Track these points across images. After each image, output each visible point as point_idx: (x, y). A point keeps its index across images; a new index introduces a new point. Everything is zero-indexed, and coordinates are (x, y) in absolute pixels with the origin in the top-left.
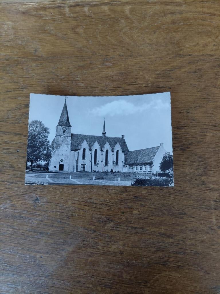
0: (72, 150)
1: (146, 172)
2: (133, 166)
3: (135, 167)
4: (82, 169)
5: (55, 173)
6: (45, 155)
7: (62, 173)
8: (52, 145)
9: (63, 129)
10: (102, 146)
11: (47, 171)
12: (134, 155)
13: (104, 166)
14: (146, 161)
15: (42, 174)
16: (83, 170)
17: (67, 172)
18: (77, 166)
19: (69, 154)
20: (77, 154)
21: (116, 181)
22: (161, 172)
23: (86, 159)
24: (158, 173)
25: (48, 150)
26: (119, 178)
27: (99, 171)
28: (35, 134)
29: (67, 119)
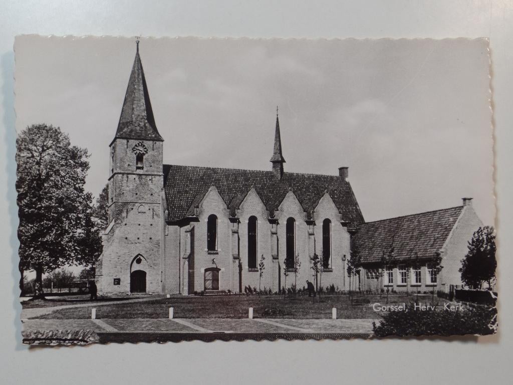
0: (169, 223)
1: (419, 289)
2: (380, 270)
3: (386, 273)
4: (209, 284)
5: (118, 302)
6: (81, 242)
7: (141, 300)
8: (101, 207)
9: (133, 150)
10: (272, 206)
11: (92, 297)
12: (380, 234)
13: (283, 271)
14: (419, 254)
15: (76, 308)
16: (213, 288)
17: (159, 295)
18: (191, 276)
19: (159, 236)
20: (189, 234)
21: (324, 320)
22: (467, 288)
23: (219, 250)
24: (456, 291)
25: (89, 224)
26: (334, 310)
27: (268, 289)
28: (40, 175)
29: (144, 114)
